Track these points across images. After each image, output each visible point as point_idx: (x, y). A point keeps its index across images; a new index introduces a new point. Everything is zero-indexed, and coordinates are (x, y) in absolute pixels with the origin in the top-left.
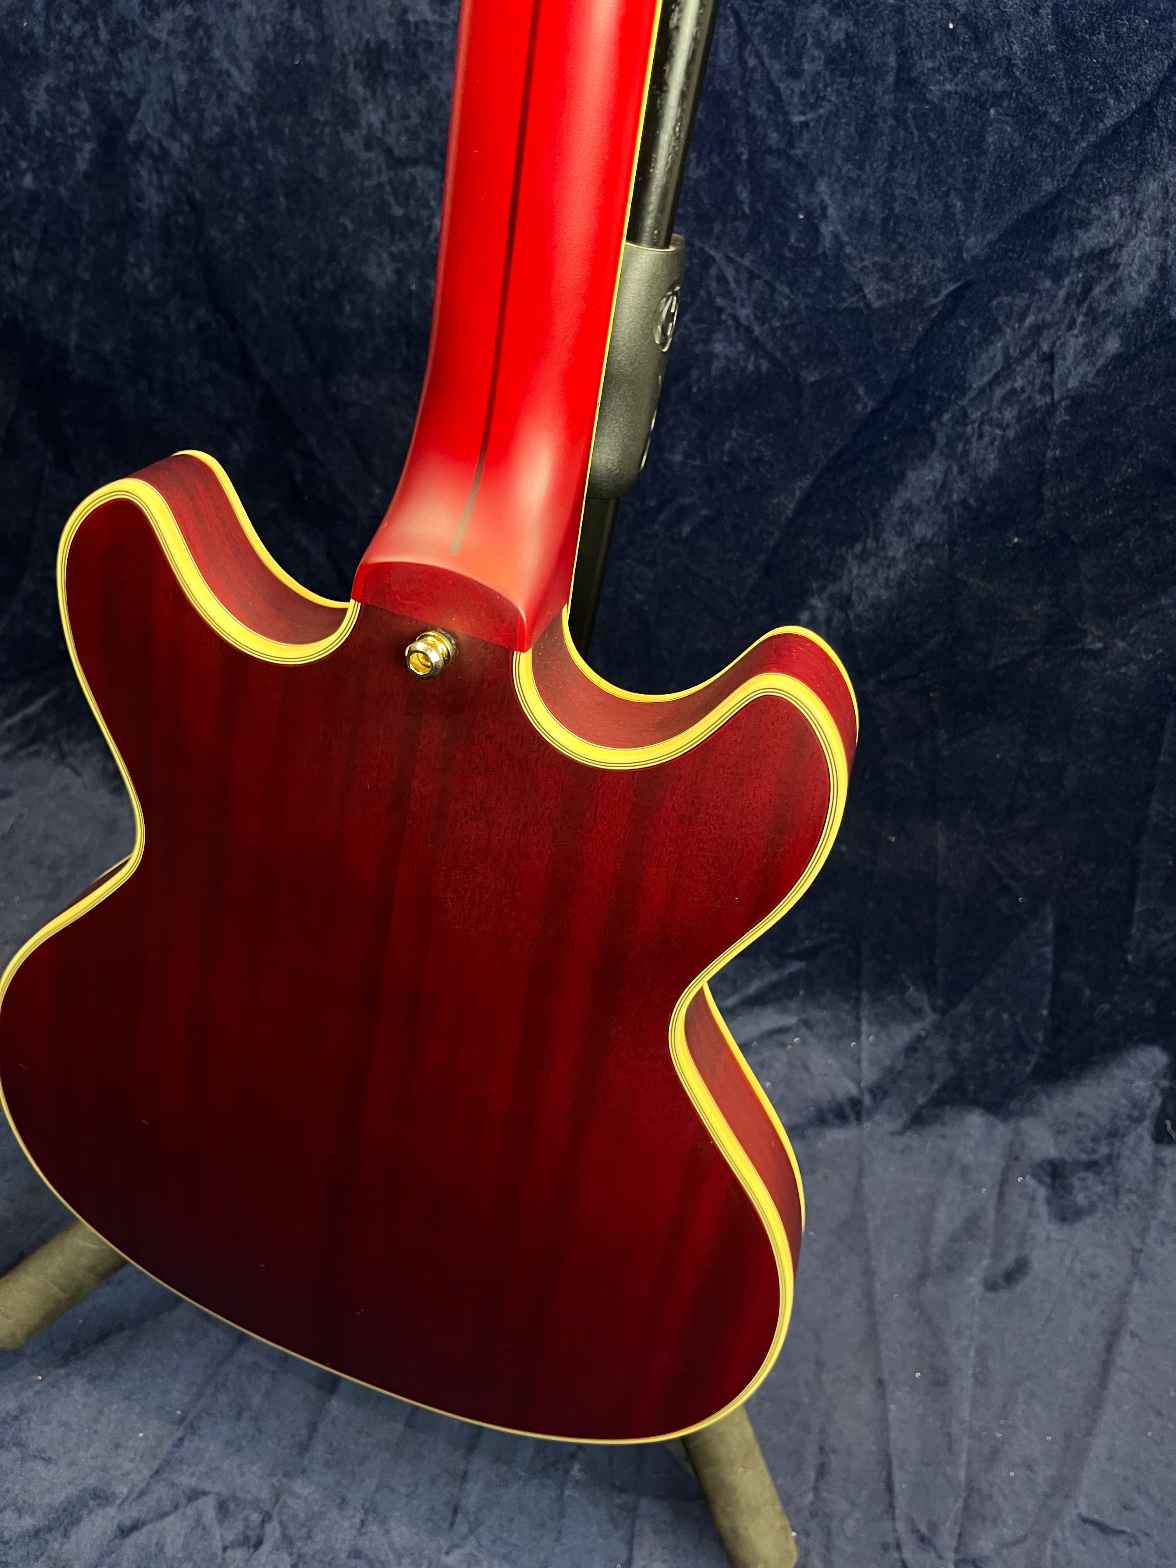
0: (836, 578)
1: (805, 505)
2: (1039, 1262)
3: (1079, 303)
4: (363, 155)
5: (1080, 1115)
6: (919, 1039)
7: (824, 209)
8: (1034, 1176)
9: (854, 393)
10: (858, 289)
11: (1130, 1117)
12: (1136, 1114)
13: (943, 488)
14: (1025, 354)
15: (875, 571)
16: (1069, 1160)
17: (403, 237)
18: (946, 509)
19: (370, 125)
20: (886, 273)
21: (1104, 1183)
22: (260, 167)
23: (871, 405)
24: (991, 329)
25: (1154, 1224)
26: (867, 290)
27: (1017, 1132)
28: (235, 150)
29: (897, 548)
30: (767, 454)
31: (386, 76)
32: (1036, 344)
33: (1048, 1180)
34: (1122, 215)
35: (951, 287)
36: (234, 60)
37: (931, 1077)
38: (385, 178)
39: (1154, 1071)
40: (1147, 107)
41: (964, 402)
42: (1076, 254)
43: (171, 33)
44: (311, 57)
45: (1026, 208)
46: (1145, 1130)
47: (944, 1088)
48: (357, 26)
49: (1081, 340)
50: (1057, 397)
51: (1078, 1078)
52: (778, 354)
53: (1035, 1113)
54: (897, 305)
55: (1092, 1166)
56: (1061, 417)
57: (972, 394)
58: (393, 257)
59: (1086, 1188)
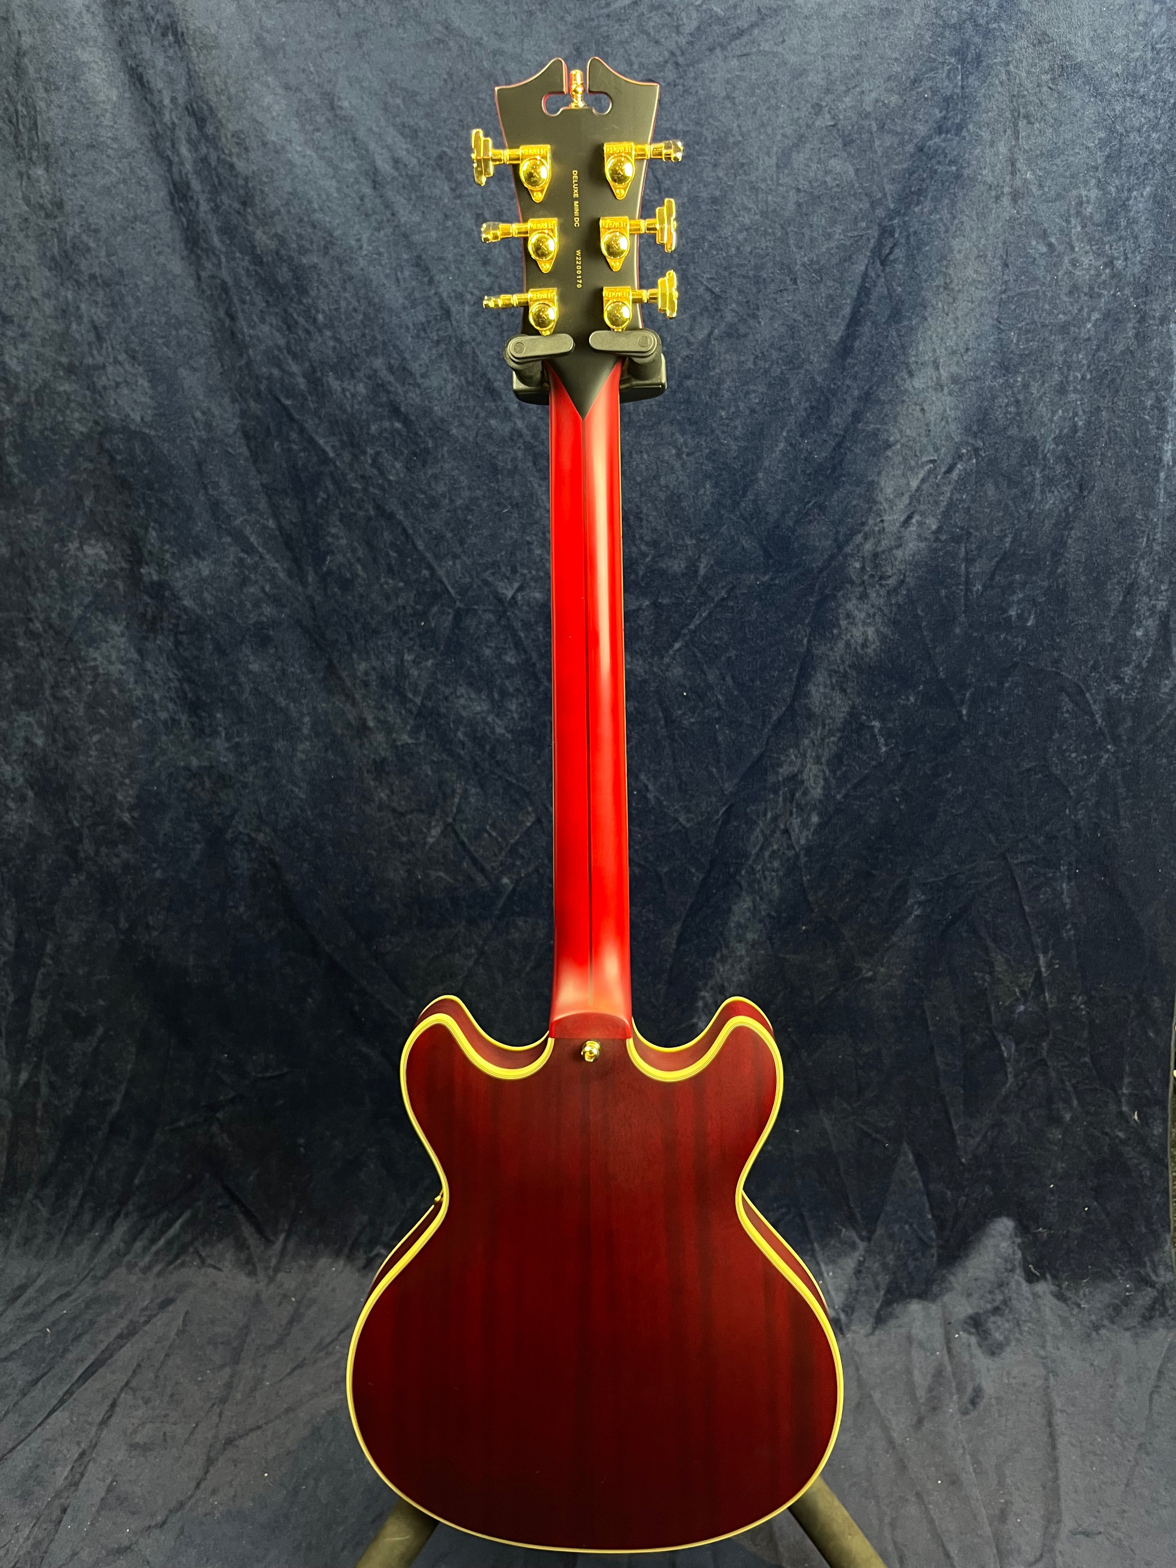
0: (711, 976)
1: (681, 940)
2: (989, 1388)
3: (791, 802)
4: (379, 814)
5: (976, 1280)
6: (860, 1263)
7: (646, 787)
8: (965, 1331)
9: (690, 872)
10: (676, 820)
11: (1006, 1270)
12: (1009, 1266)
13: (755, 909)
14: (773, 832)
15: (733, 966)
16: (981, 1311)
17: (408, 852)
18: (761, 921)
19: (380, 799)
20: (689, 811)
21: (1008, 1321)
22: (315, 835)
23: (701, 876)
24: (751, 824)
25: (1048, 1337)
26: (681, 820)
27: (944, 1307)
28: (299, 830)
29: (741, 950)
30: (651, 917)
31: (388, 774)
32: (777, 826)
33: (973, 1330)
34: (796, 757)
35: (724, 809)
36: (295, 784)
37: (877, 1288)
38: (393, 823)
39: (1008, 1233)
40: (790, 707)
41: (750, 862)
42: (781, 779)
43: (254, 777)
44: (341, 773)
45: (748, 765)
46: (1018, 1276)
47: (888, 1291)
48: (366, 752)
49: (799, 820)
50: (797, 849)
51: (967, 1256)
52: (642, 863)
53: (951, 1289)
54: (699, 823)
55: (996, 1311)
56: (803, 859)
57: (753, 857)
58: (403, 863)
59: (999, 1327)
